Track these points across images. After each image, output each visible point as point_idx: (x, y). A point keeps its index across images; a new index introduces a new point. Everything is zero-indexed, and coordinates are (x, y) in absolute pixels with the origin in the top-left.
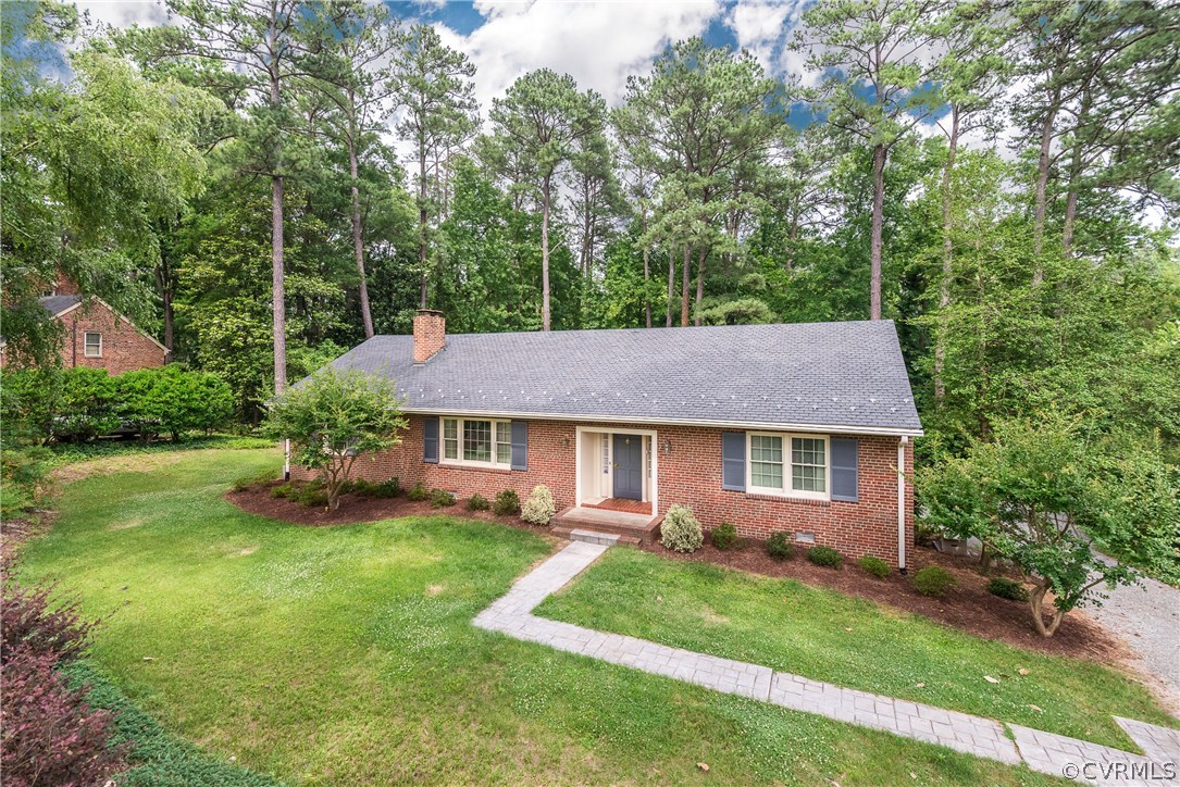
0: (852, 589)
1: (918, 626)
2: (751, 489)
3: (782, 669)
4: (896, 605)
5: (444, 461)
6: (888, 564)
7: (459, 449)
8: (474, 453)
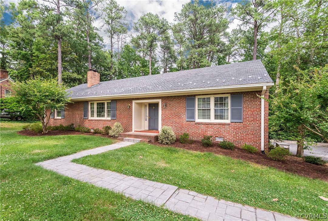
0: (238, 157)
1: (271, 171)
2: (197, 120)
3: (184, 187)
4: (259, 163)
5: (90, 118)
6: (257, 149)
7: (95, 113)
8: (100, 115)
